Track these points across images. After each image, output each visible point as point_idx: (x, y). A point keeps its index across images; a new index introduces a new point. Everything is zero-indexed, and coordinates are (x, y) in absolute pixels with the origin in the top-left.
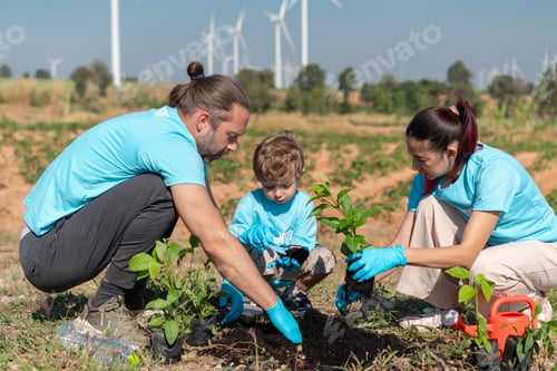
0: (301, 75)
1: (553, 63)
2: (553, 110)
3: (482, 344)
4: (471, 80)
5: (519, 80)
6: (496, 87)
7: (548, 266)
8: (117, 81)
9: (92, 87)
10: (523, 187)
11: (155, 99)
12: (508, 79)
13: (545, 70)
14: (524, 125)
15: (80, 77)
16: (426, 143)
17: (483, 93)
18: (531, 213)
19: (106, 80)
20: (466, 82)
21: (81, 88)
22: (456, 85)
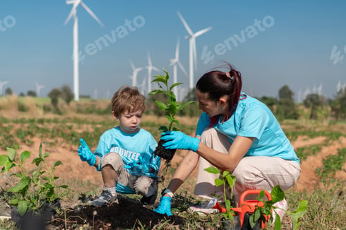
0: (189, 94)
1: (344, 87)
2: (343, 115)
3: (228, 217)
4: (293, 97)
5: (323, 97)
6: (309, 101)
7: (284, 173)
8: (77, 98)
9: (61, 101)
10: (270, 124)
11: (99, 108)
12: (317, 96)
13: (338, 90)
14: (322, 122)
15: (54, 95)
16: (206, 95)
17: (301, 105)
18: (275, 142)
19: (69, 97)
20: (290, 98)
21: (54, 102)
22: (284, 100)
